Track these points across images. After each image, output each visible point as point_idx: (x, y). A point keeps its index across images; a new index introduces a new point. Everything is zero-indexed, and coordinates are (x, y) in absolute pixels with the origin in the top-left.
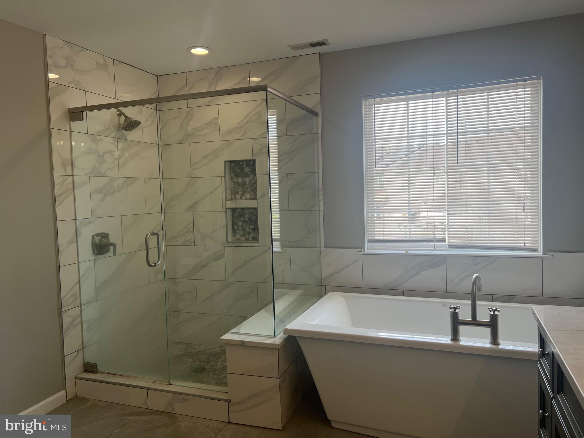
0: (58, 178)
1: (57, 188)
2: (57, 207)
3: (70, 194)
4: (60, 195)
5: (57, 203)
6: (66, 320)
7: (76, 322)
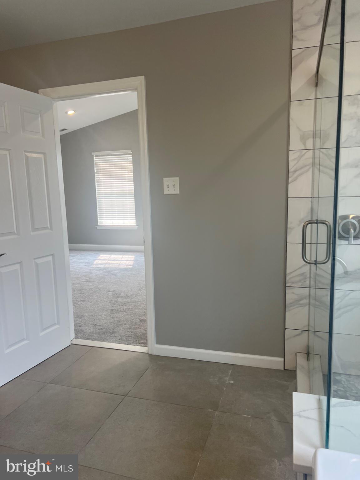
0: (294, 153)
1: (291, 164)
2: (290, 183)
3: (308, 170)
4: (295, 171)
5: (290, 180)
6: (290, 296)
7: (302, 302)
